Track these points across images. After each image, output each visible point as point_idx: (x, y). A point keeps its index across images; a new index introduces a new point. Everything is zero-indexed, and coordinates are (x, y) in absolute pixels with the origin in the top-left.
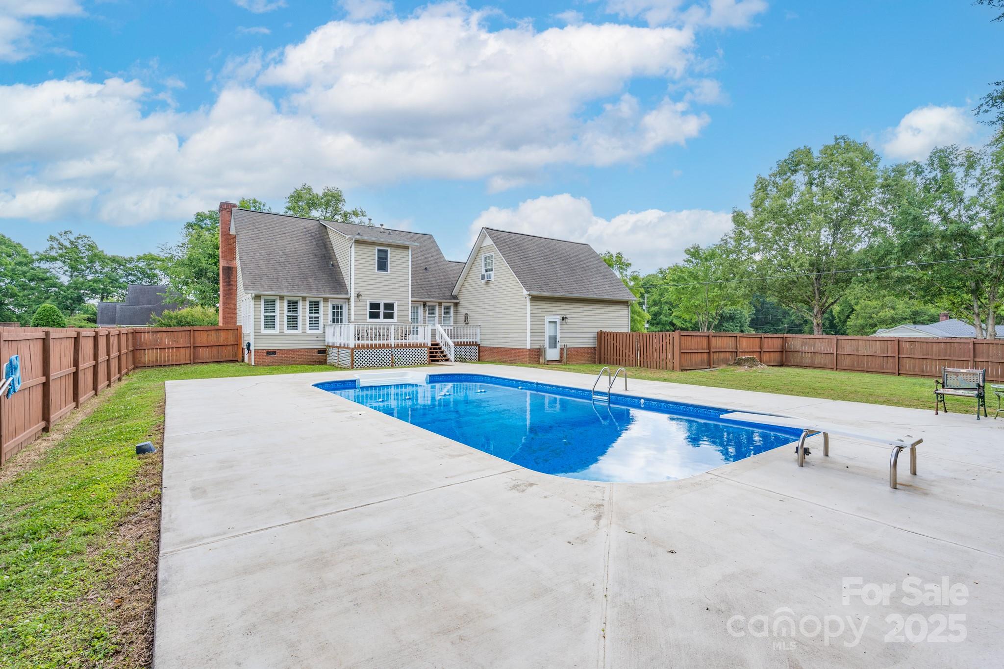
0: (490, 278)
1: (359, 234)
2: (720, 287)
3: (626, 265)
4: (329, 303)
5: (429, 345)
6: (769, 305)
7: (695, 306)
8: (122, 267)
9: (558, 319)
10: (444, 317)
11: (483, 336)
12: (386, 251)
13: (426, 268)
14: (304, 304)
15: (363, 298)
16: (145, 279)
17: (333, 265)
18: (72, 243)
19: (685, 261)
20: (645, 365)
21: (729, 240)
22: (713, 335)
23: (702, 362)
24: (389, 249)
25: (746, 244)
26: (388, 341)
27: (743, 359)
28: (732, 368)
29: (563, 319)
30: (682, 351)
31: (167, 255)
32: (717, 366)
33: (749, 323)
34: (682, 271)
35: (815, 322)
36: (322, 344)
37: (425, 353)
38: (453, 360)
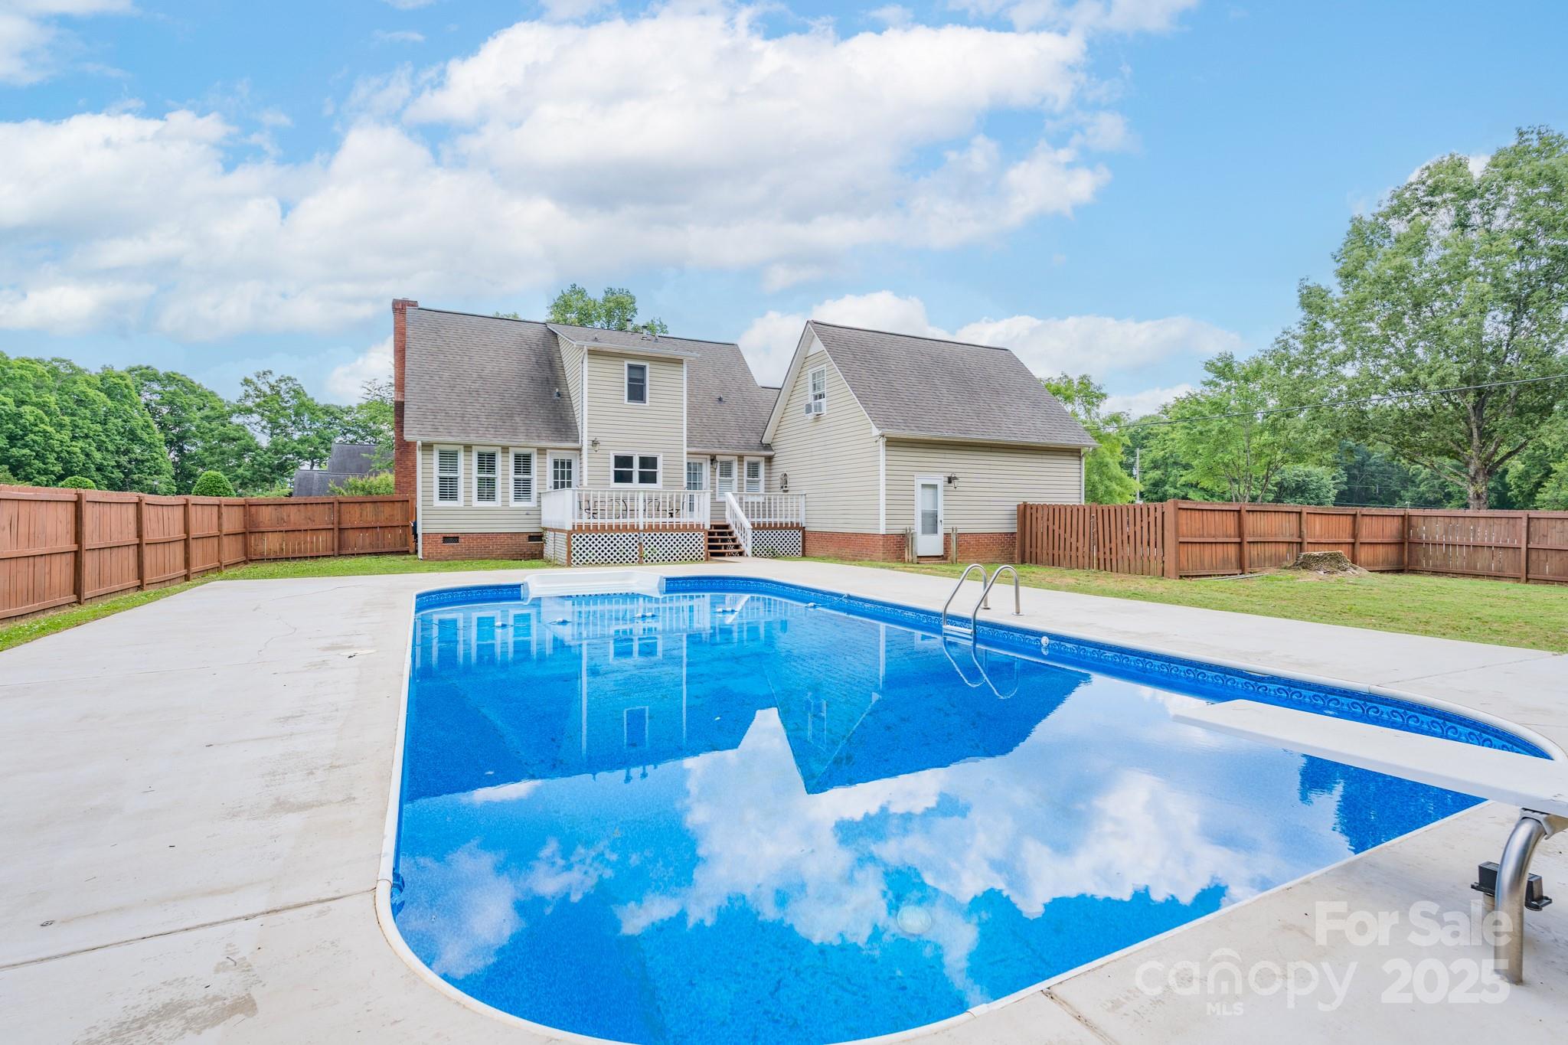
0: (820, 410)
1: (596, 339)
2: (1274, 429)
3: (1097, 397)
4: (548, 456)
5: (707, 527)
6: (1374, 468)
7: (1224, 463)
8: (337, 421)
9: (940, 480)
10: (748, 481)
11: (808, 512)
12: (642, 369)
13: (720, 399)
14: (505, 459)
15: (601, 447)
16: (369, 437)
17: (559, 395)
18: (272, 388)
19: (1205, 384)
20: (1108, 566)
21: (1291, 341)
22: (1249, 508)
23: (1226, 561)
24: (647, 364)
25: (1326, 346)
26: (632, 520)
27: (1314, 557)
28: (1290, 574)
29: (950, 480)
30: (1181, 539)
31: (376, 397)
32: (1258, 569)
33: (1334, 499)
34: (1199, 403)
35: (1471, 491)
36: (536, 525)
37: (702, 540)
38: (750, 553)
